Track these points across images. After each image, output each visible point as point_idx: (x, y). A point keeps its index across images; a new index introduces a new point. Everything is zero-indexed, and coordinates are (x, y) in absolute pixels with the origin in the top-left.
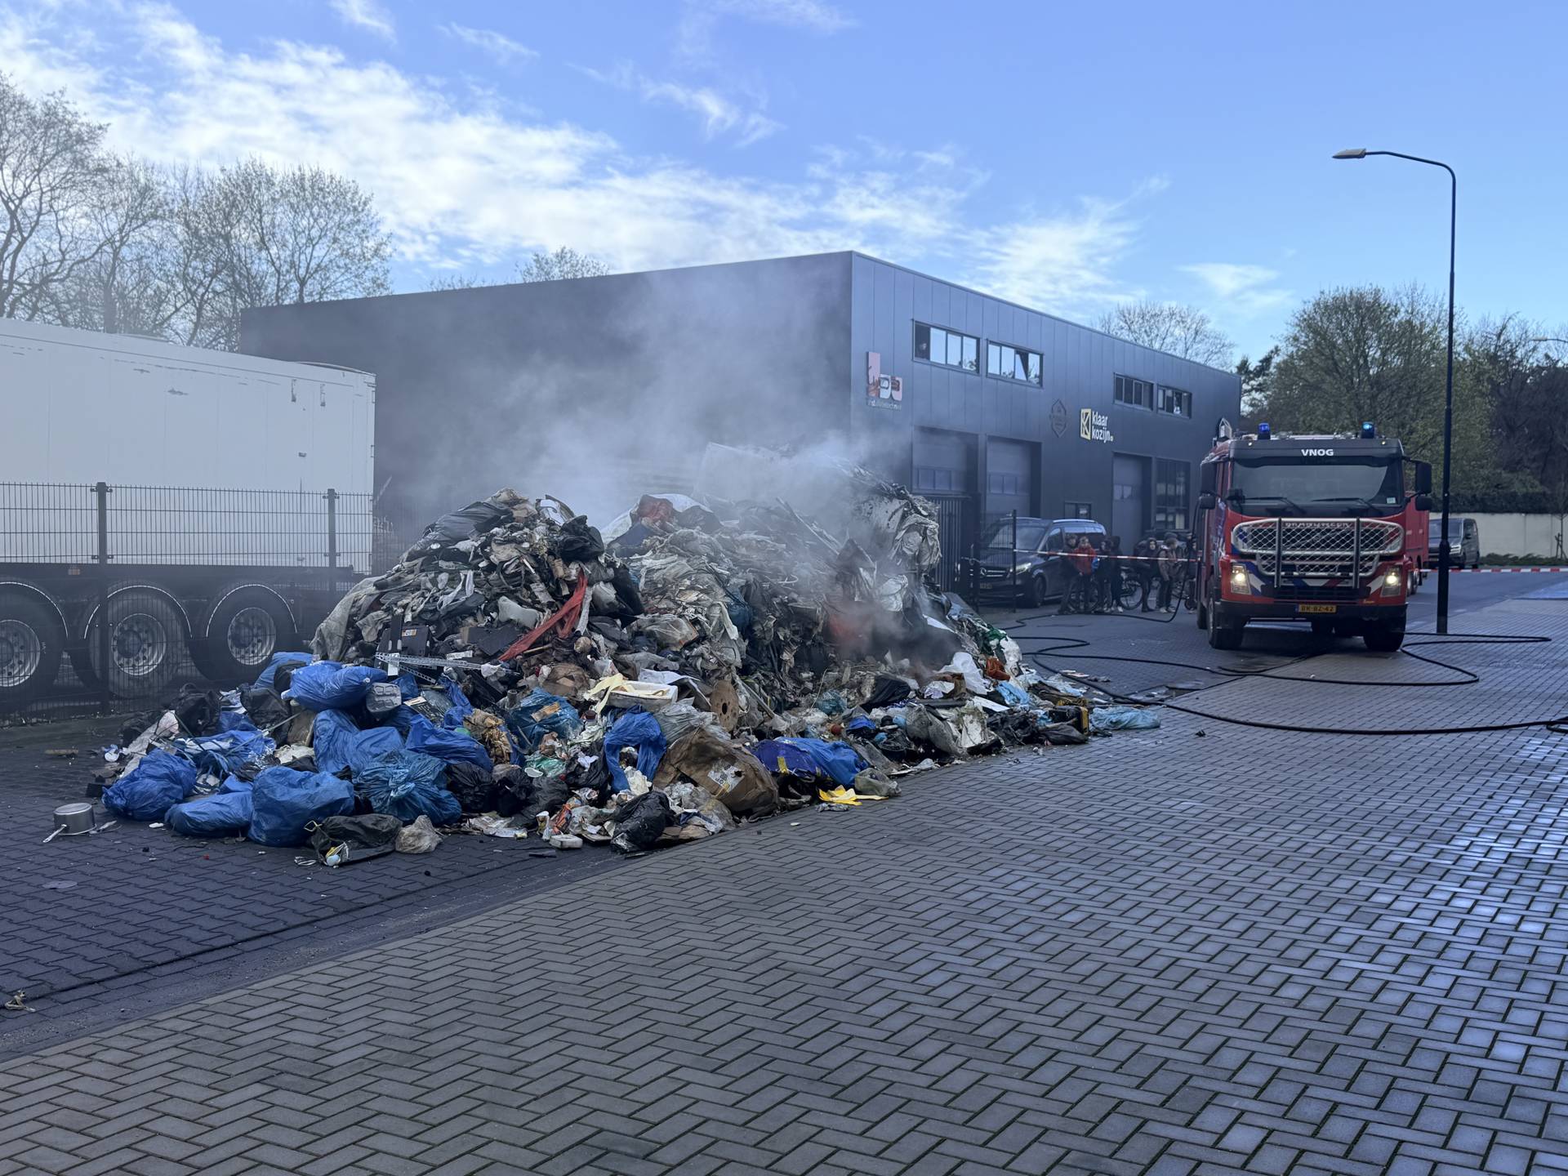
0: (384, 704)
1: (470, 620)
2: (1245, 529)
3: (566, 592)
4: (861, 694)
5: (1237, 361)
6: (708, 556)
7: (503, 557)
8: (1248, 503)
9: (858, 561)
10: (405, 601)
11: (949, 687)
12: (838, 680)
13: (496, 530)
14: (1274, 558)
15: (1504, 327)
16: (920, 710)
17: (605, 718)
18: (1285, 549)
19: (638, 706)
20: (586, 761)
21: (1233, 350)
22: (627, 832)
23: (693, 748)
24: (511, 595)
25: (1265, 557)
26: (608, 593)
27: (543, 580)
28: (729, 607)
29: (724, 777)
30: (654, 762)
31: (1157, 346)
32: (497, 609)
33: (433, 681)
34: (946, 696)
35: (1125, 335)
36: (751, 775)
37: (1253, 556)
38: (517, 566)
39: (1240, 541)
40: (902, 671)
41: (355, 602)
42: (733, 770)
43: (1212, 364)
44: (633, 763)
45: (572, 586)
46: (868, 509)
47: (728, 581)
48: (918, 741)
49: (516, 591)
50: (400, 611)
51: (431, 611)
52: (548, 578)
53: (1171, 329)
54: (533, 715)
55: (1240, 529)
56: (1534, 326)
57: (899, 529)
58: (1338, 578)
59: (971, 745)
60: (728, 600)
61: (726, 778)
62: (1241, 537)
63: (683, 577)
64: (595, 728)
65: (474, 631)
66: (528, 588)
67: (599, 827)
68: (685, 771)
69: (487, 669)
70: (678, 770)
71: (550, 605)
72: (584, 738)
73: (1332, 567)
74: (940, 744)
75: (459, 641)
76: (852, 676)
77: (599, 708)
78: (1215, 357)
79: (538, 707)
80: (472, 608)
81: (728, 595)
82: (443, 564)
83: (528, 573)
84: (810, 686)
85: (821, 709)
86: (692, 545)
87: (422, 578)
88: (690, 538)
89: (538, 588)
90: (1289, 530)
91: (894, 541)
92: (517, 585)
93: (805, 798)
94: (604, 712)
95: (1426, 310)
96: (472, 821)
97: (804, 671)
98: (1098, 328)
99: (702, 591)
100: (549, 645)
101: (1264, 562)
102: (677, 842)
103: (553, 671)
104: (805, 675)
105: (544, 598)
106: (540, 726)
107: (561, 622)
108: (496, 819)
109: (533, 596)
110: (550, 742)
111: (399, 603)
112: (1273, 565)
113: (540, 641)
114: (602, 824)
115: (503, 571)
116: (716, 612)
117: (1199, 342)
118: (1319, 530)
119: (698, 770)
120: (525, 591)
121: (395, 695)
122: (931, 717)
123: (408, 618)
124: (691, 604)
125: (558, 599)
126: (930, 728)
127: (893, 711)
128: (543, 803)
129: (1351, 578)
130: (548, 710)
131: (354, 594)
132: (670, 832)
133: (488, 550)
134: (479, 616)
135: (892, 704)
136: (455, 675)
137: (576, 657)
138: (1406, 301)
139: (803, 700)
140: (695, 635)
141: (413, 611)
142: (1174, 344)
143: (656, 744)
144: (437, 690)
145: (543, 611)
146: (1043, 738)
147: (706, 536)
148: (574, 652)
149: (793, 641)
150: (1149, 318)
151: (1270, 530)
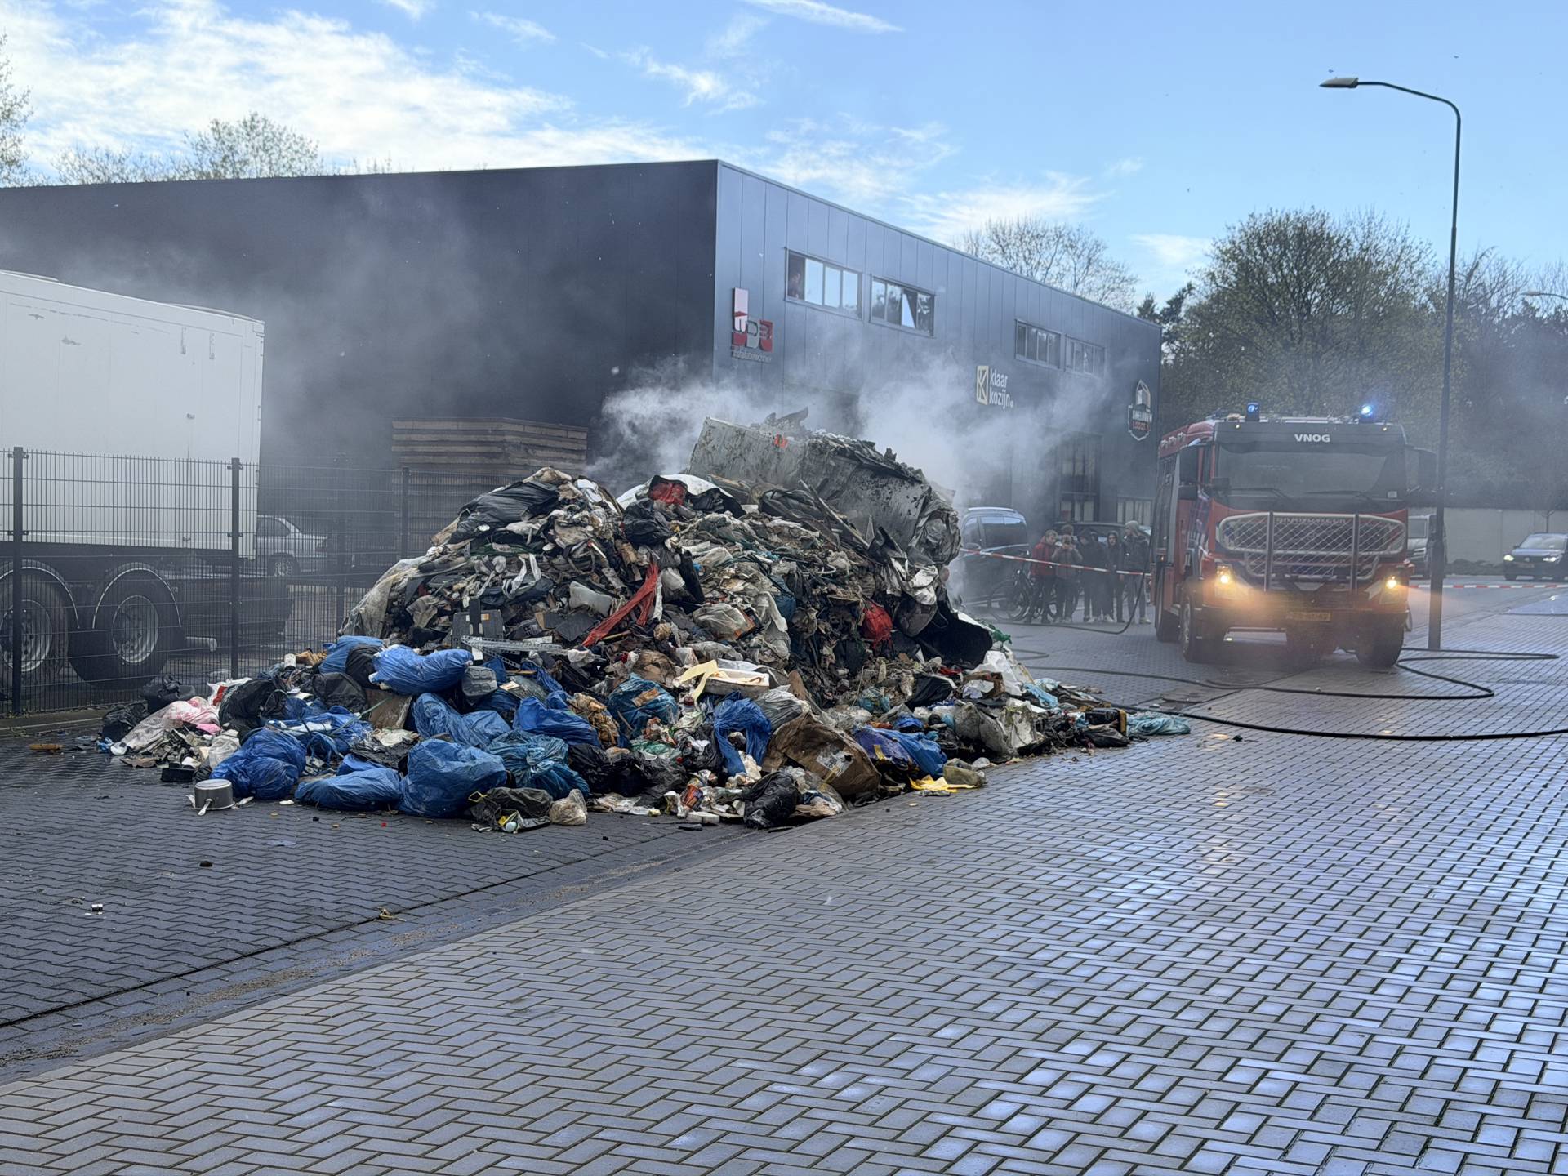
0: (481, 687)
1: (541, 605)
2: (1232, 524)
3: (638, 578)
4: (901, 692)
5: (1140, 302)
6: (743, 542)
7: (570, 541)
8: (1234, 495)
9: (890, 552)
10: (461, 585)
11: (989, 686)
12: (874, 678)
13: (555, 512)
14: (1263, 558)
15: (1476, 265)
16: (970, 708)
17: (703, 706)
18: (1276, 548)
19: (737, 693)
20: (701, 744)
21: (1137, 287)
22: (763, 808)
23: (801, 733)
24: (581, 579)
25: (1253, 557)
26: (677, 581)
27: (611, 565)
28: (776, 597)
29: (834, 761)
30: (762, 749)
31: (1038, 277)
32: (568, 595)
33: (518, 666)
34: (986, 696)
35: (998, 260)
36: (859, 760)
37: (1241, 555)
38: (585, 551)
39: (1226, 538)
40: (935, 669)
41: (393, 586)
42: (842, 754)
43: (1105, 302)
44: (743, 747)
45: (644, 571)
46: (887, 494)
47: (770, 569)
48: (966, 740)
49: (587, 576)
50: (456, 595)
51: (494, 596)
52: (618, 562)
53: (1058, 256)
54: (634, 700)
55: (1227, 524)
56: (1514, 267)
57: (921, 516)
58: (1333, 581)
59: (1021, 745)
60: (775, 589)
61: (836, 762)
62: (1228, 533)
63: (724, 565)
64: (695, 714)
65: (549, 616)
66: (600, 573)
67: (727, 807)
68: (792, 756)
69: (573, 653)
70: (785, 755)
71: (623, 591)
72: (685, 723)
73: (1326, 568)
74: (991, 744)
75: (535, 626)
76: (888, 674)
77: (696, 693)
78: (1112, 295)
79: (638, 693)
80: (543, 593)
81: (775, 584)
82: (497, 547)
83: (598, 557)
84: (847, 683)
85: (866, 708)
86: (723, 531)
87: (474, 560)
88: (724, 523)
89: (609, 573)
90: (1281, 526)
91: (916, 529)
92: (587, 569)
93: (902, 786)
94: (701, 698)
95: (1384, 245)
96: (601, 800)
97: (840, 668)
98: (963, 249)
99: (747, 580)
100: (628, 632)
101: (1253, 563)
102: (809, 819)
103: (641, 657)
104: (841, 672)
105: (617, 584)
106: (643, 711)
107: (636, 609)
108: (620, 799)
109: (604, 579)
110: (655, 727)
111: (455, 587)
112: (1263, 567)
113: (617, 628)
114: (730, 803)
115: (570, 555)
116: (764, 603)
117: (1092, 275)
118: (1313, 527)
119: (805, 755)
120: (596, 576)
121: (490, 679)
122: (982, 715)
123: (466, 602)
124: (738, 593)
125: (632, 587)
126: (982, 726)
127: (937, 710)
128: (668, 783)
129: (1348, 582)
130: (646, 695)
131: (392, 577)
132: (803, 808)
133: (551, 532)
134: (550, 601)
135: (936, 702)
136: (540, 661)
137: (656, 644)
138: (1360, 232)
139: (840, 698)
140: (751, 626)
141: (470, 595)
142: (1061, 275)
143: (758, 729)
144: (524, 675)
145: (618, 597)
146: (1087, 740)
147: (737, 522)
148: (654, 639)
149: (832, 635)
150: (1029, 237)
151: (1260, 526)
